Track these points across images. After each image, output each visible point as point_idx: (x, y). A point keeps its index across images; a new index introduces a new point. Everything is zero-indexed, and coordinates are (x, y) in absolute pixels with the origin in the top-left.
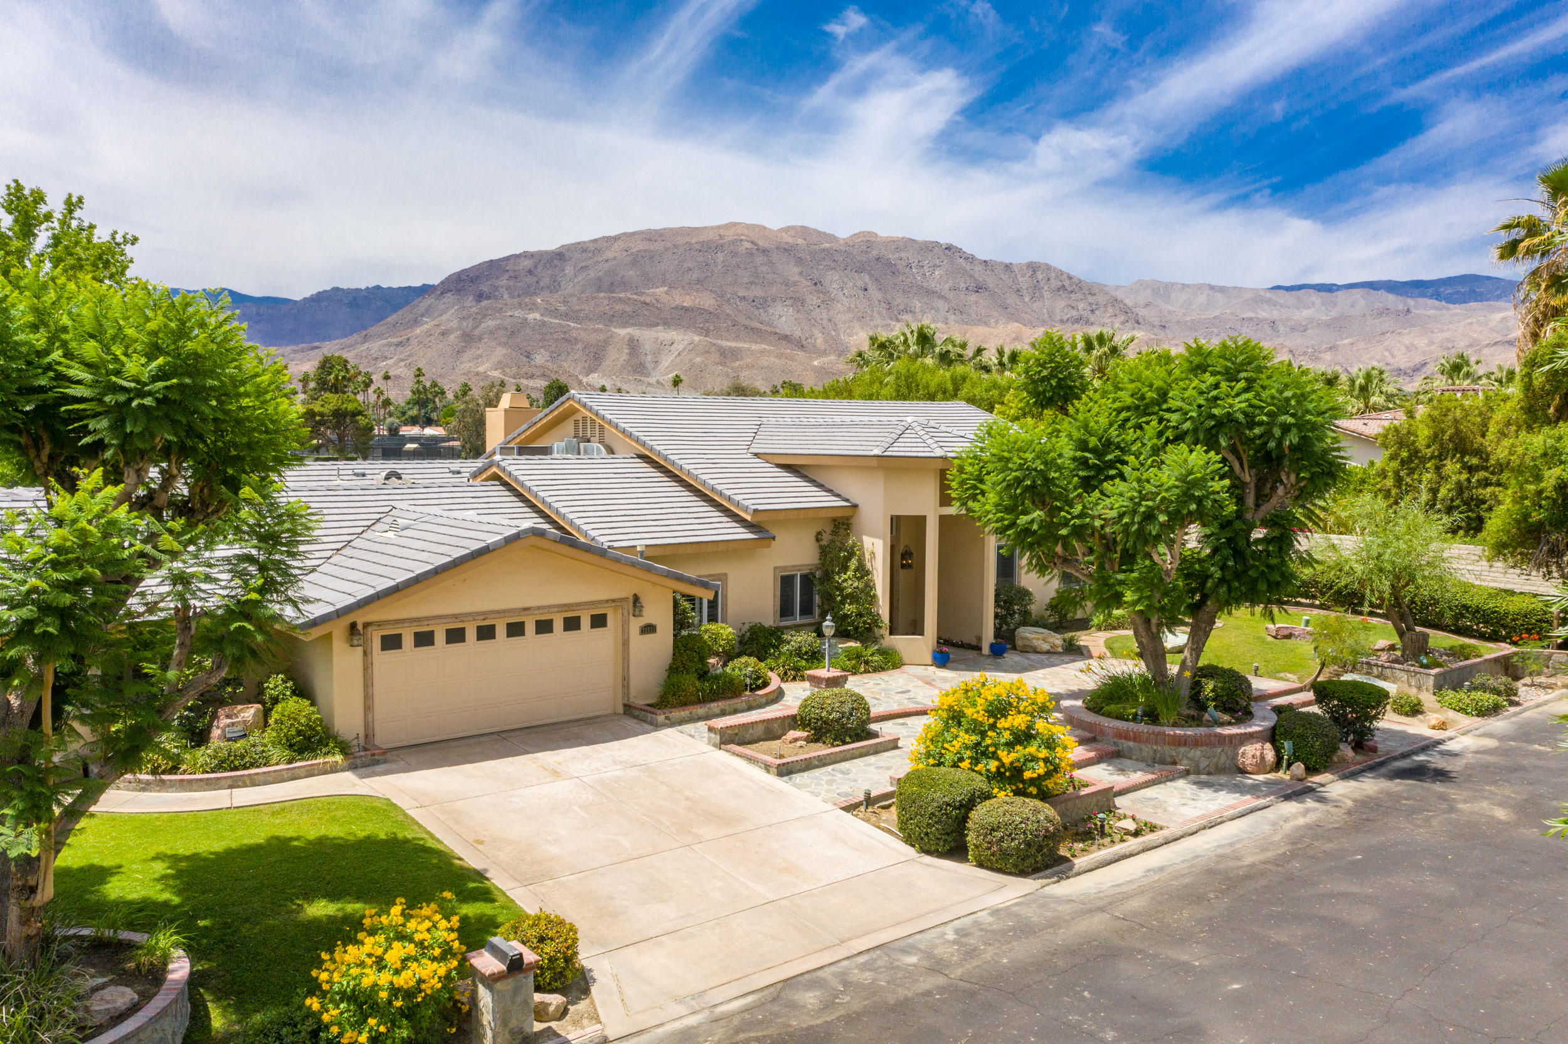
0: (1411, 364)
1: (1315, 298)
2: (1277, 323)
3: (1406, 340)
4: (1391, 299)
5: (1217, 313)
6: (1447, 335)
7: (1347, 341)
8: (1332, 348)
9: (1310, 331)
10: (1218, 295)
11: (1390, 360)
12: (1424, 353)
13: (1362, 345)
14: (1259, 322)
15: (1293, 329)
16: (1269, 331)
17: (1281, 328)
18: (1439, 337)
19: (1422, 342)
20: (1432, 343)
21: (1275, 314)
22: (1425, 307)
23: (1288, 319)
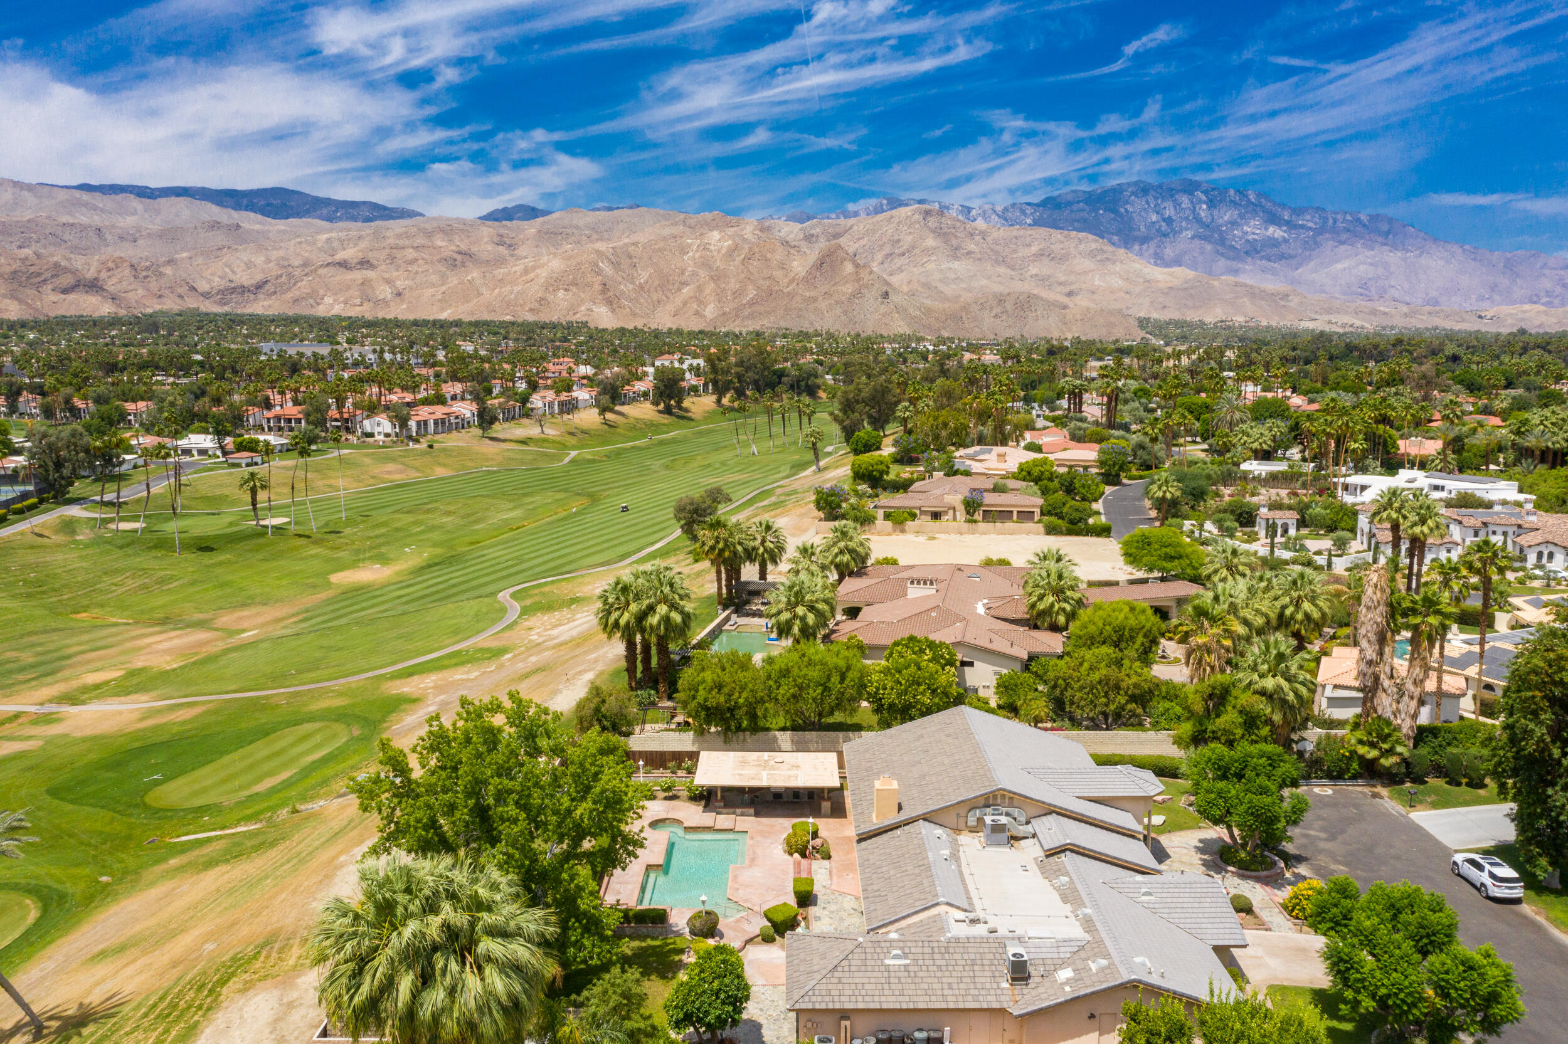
0: (253, 282)
1: (136, 203)
2: (104, 230)
3: (245, 257)
4: (212, 211)
5: (28, 215)
6: (281, 253)
7: (185, 255)
8: (171, 262)
9: (140, 242)
10: (26, 193)
11: (231, 276)
12: (263, 270)
13: (200, 260)
14: (84, 228)
15: (121, 238)
16: (95, 239)
17: (109, 237)
18: (275, 254)
19: (259, 260)
20: (268, 261)
21: (97, 220)
22: (251, 221)
23: (113, 226)
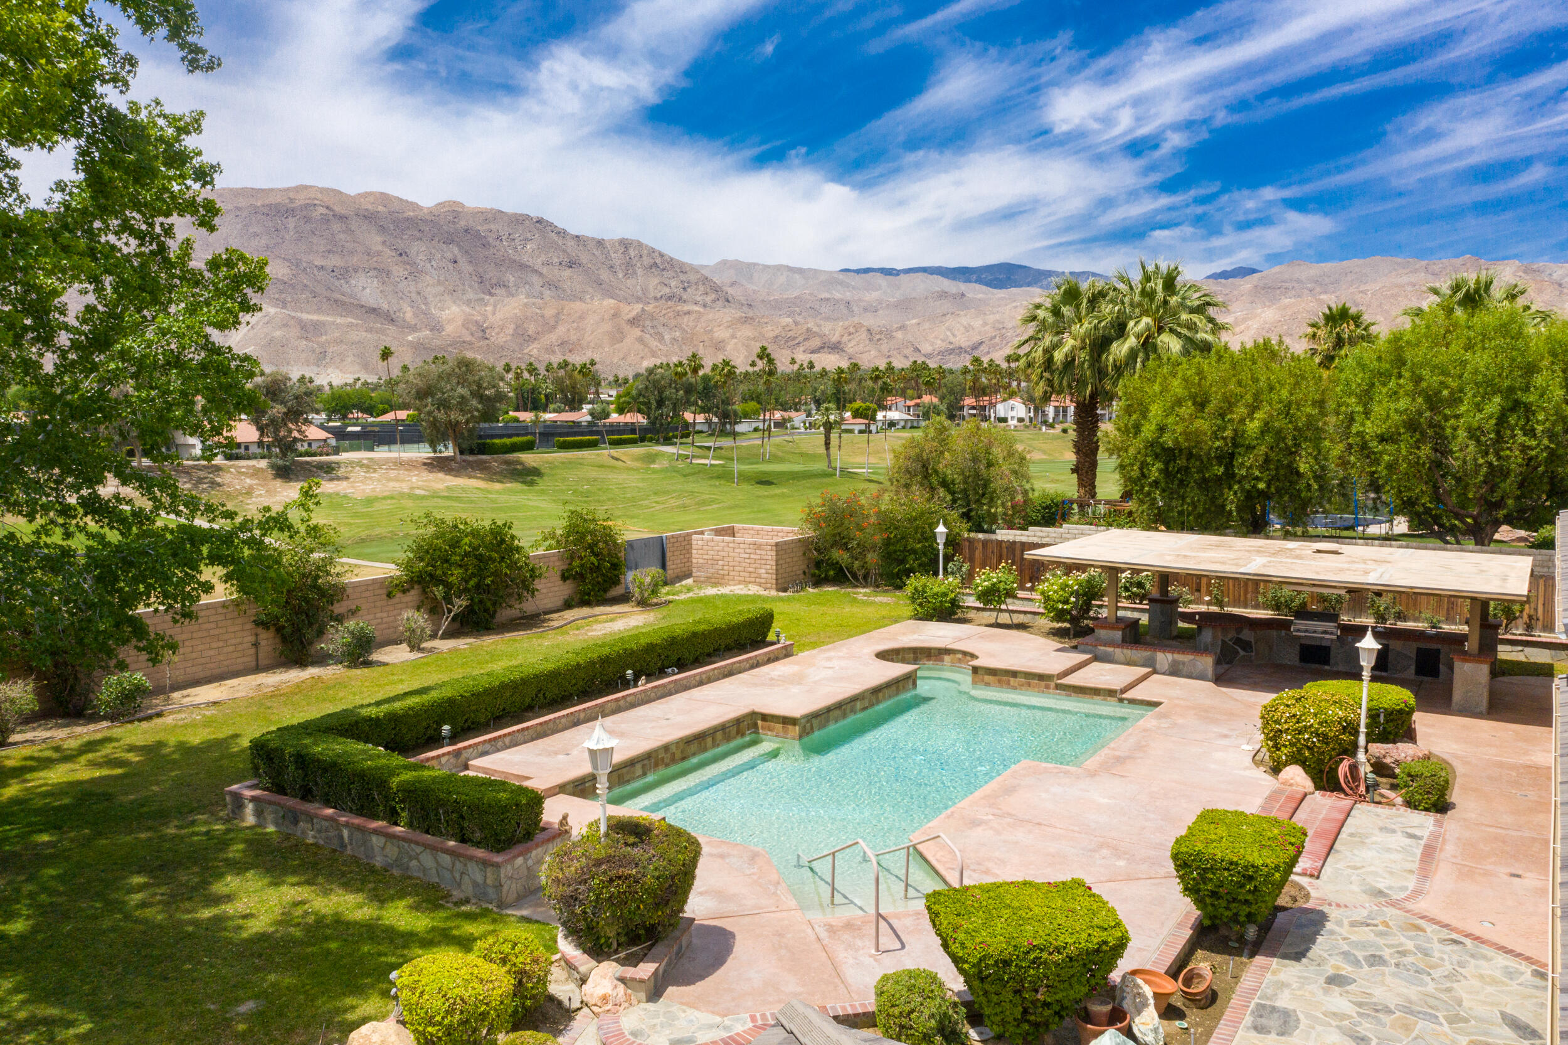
0: (970, 343)
1: (881, 280)
2: (852, 303)
3: (964, 321)
4: (946, 284)
5: (796, 293)
6: (997, 317)
7: (914, 321)
8: (902, 328)
9: (880, 312)
10: (797, 276)
11: (952, 339)
12: (980, 333)
13: (927, 325)
14: (837, 302)
15: (865, 309)
16: (845, 311)
17: (855, 309)
18: (991, 318)
19: (977, 323)
20: (985, 324)
21: (848, 295)
22: (976, 291)
23: (860, 300)
